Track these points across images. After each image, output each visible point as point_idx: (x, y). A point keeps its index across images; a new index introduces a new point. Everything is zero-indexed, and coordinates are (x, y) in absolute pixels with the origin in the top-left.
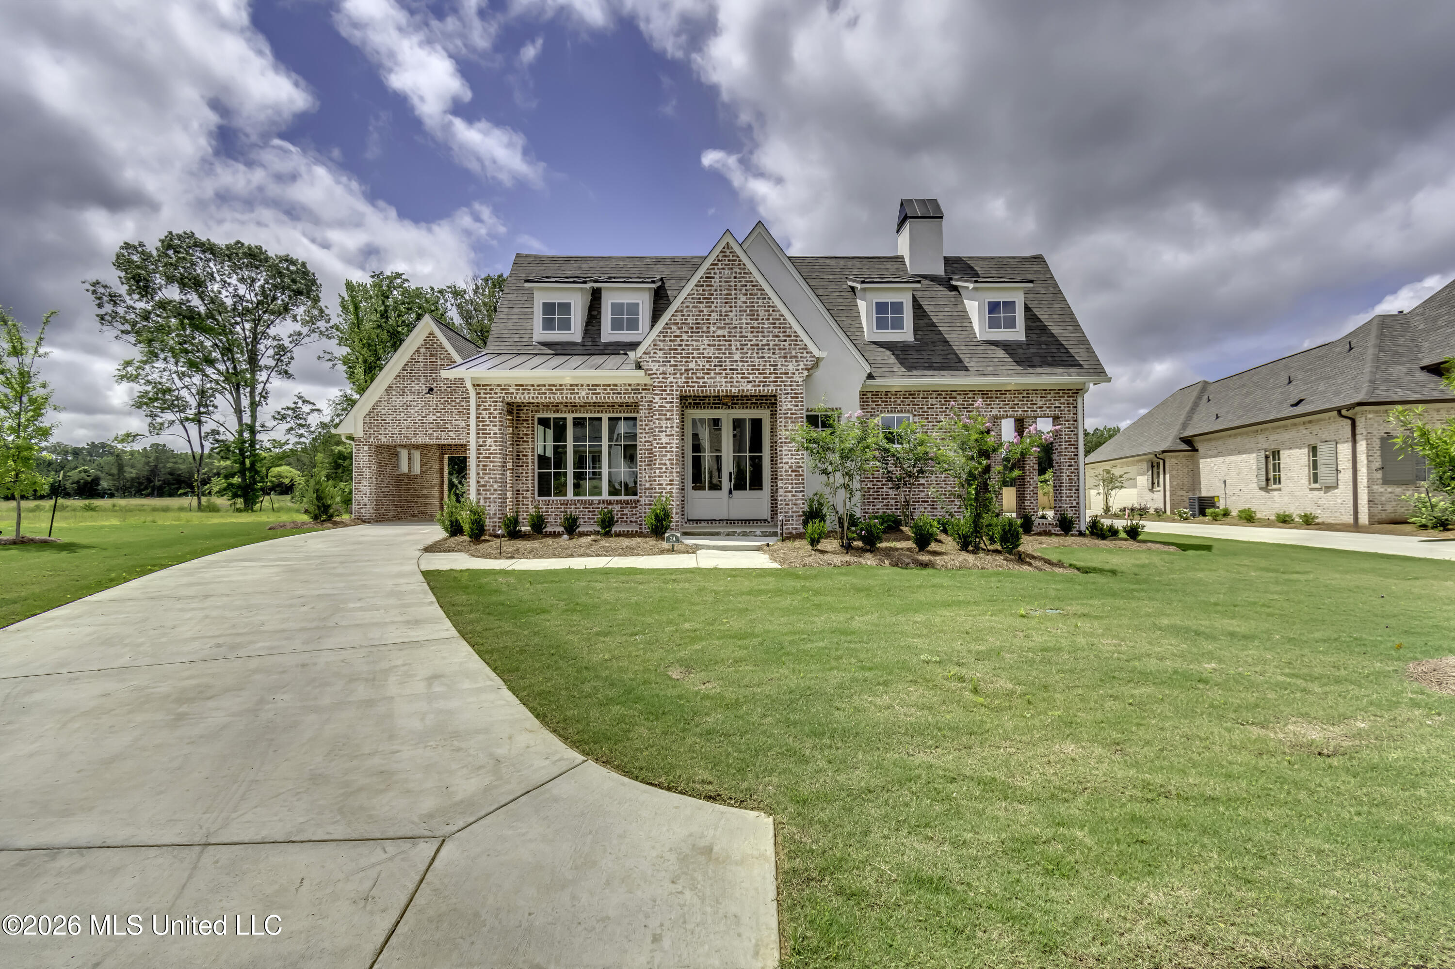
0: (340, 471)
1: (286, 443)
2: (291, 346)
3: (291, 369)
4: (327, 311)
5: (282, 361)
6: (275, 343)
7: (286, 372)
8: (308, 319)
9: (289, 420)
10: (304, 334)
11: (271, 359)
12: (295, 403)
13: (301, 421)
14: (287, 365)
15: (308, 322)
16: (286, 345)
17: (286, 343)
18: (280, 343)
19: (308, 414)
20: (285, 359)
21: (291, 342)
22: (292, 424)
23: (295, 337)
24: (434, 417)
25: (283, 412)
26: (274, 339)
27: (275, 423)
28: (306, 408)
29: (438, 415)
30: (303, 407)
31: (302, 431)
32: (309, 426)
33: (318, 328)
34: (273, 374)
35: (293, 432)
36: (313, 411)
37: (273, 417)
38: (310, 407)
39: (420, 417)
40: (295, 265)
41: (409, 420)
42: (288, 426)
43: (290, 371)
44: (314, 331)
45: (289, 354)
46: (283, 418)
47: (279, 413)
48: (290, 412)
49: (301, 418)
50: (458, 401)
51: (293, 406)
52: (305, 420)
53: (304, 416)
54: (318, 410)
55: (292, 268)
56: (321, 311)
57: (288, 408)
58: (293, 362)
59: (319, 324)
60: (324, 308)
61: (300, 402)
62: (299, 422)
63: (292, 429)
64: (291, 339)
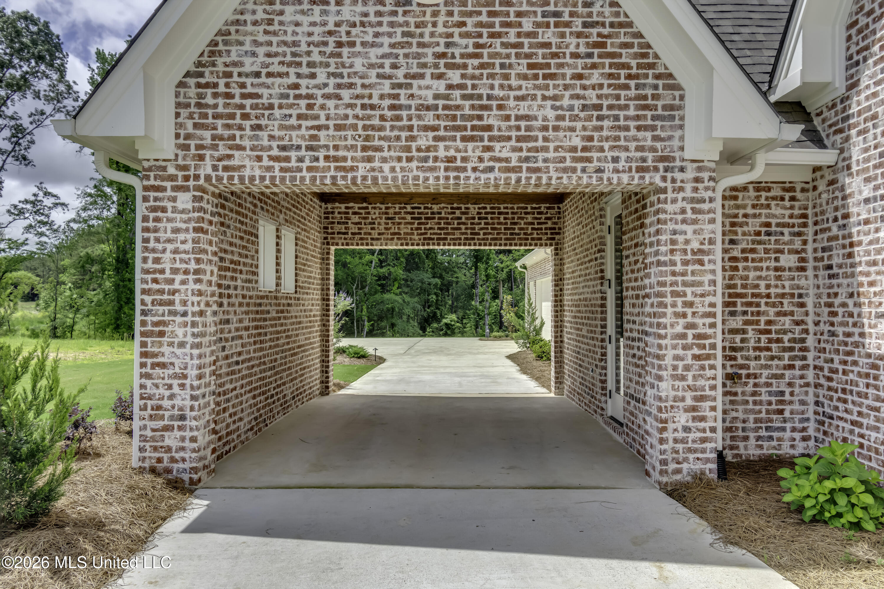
0: (87, 277)
1: (24, 243)
2: (31, 127)
3: (31, 154)
4: (75, 88)
5: (20, 144)
6: (13, 123)
7: (25, 158)
8: (52, 94)
9: (27, 215)
10: (48, 114)
11: (6, 141)
12: (35, 195)
13: (42, 218)
14: (25, 149)
15: (52, 99)
16: (25, 126)
17: (26, 122)
18: (18, 122)
19: (50, 208)
20: (24, 142)
21: (31, 123)
22: (31, 221)
23: (37, 117)
24: (440, 86)
25: (21, 205)
26: (12, 118)
27: (11, 219)
28: (48, 202)
29: (455, 77)
30: (45, 200)
31: (44, 229)
32: (51, 224)
33: (65, 107)
34: (10, 159)
35: (31, 230)
36: (56, 205)
37: (9, 211)
38: (52, 200)
39: (386, 87)
40: (36, 24)
41: (346, 94)
42: (27, 222)
43: (30, 156)
44: (59, 111)
45: (28, 137)
46: (21, 212)
47: (15, 207)
48: (29, 206)
49: (43, 214)
50: (527, 25)
51: (33, 198)
52: (48, 216)
53: (46, 212)
54: (63, 204)
55: (34, 29)
56: (69, 87)
57: (26, 201)
58: (33, 147)
59: (66, 102)
60: (72, 84)
61: (41, 194)
62: (39, 219)
63: (31, 226)
64: (31, 119)
